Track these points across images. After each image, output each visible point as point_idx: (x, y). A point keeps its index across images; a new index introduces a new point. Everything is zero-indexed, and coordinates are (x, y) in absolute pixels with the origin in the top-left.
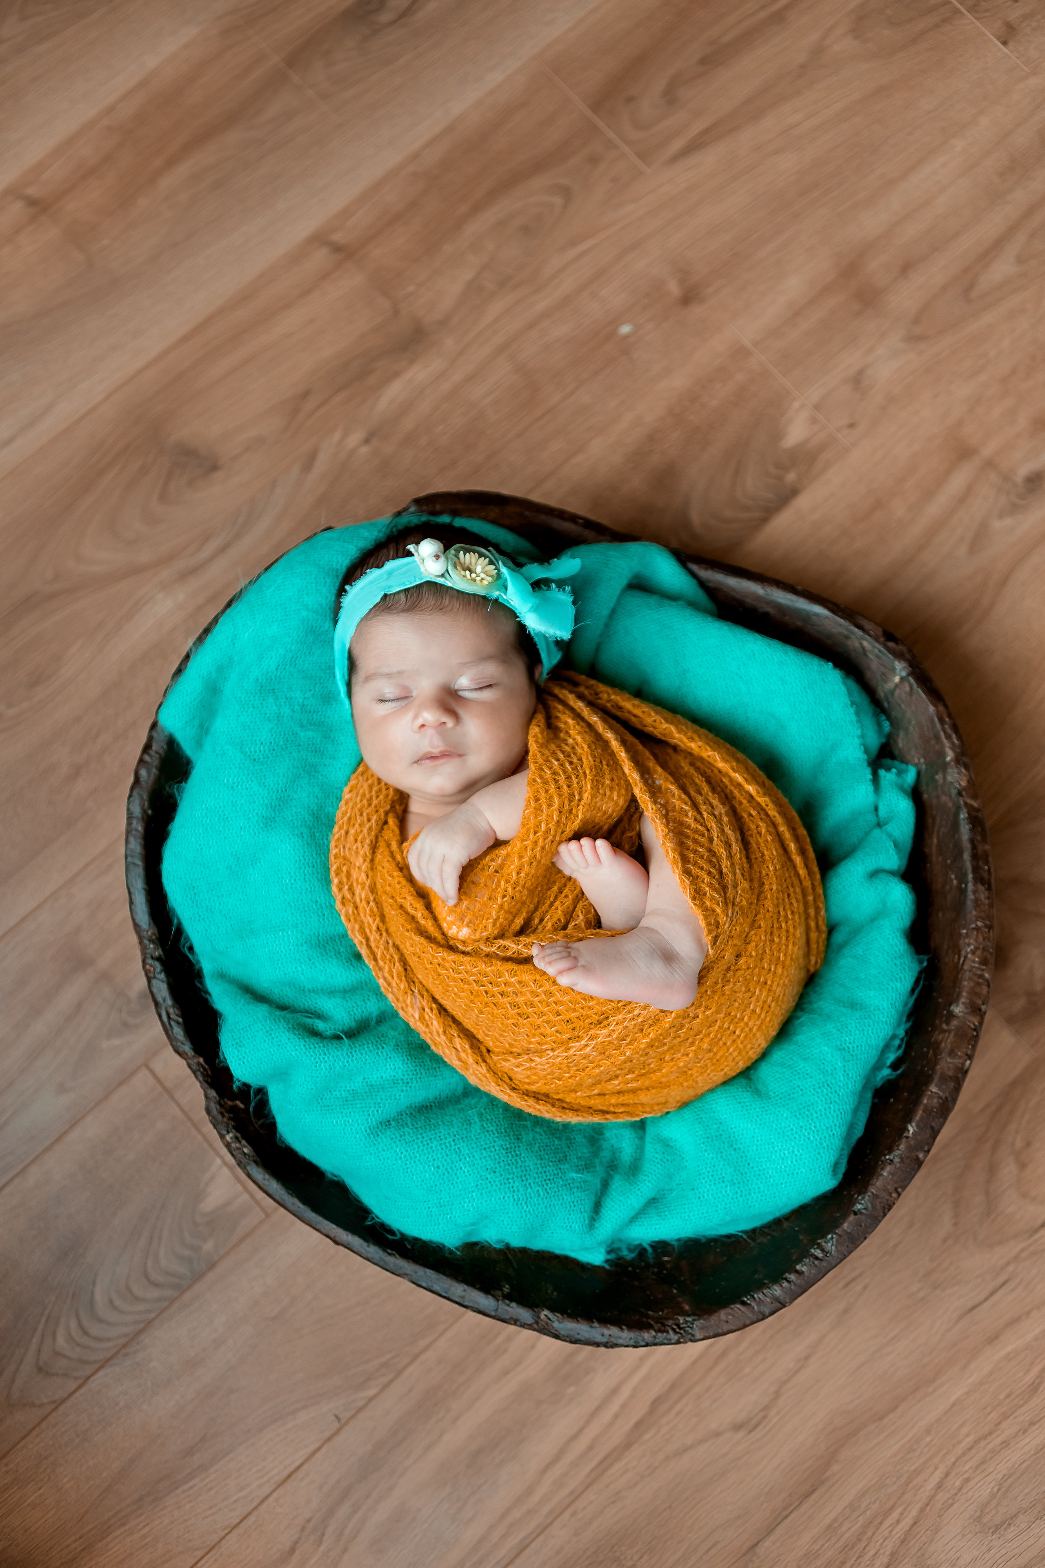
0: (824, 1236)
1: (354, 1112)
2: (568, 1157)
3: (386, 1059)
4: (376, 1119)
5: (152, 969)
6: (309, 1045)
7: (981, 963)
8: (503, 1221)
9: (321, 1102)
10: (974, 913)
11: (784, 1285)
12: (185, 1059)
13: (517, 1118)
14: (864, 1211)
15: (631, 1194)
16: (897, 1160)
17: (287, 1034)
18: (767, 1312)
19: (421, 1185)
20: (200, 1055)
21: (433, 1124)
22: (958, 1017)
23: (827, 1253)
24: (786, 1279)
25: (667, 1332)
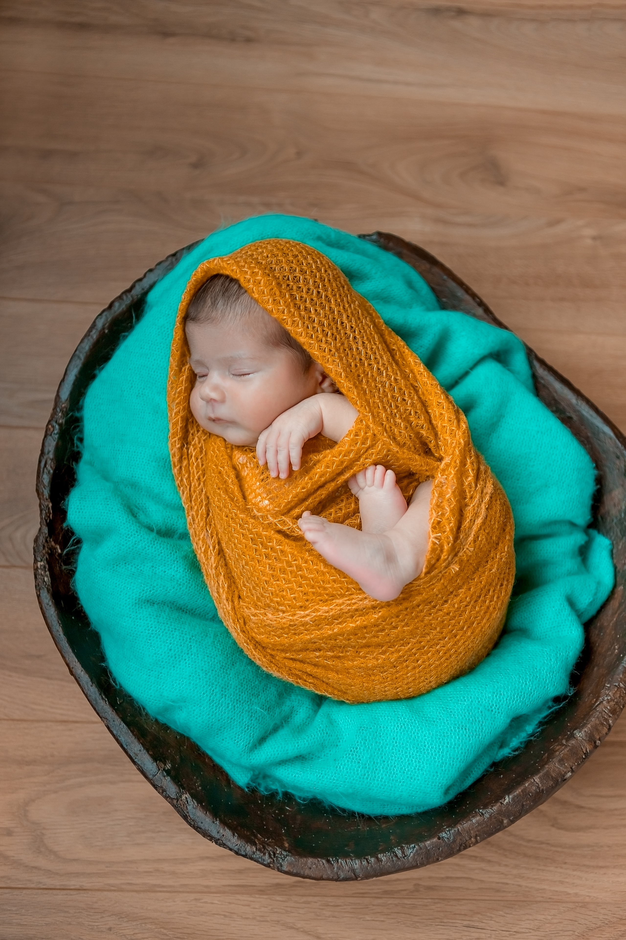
0: (408, 843)
1: (135, 583)
2: (259, 697)
3: (174, 561)
4: (146, 595)
5: (52, 429)
6: (129, 520)
7: (610, 711)
8: (194, 710)
9: (115, 567)
10: (621, 676)
11: (363, 863)
12: (40, 499)
13: (239, 653)
14: (446, 839)
15: (291, 743)
16: (487, 815)
17: (119, 506)
18: (342, 876)
19: (153, 656)
20: (52, 501)
21: (182, 621)
22: (577, 740)
23: (405, 856)
24: (367, 860)
25: (265, 854)
